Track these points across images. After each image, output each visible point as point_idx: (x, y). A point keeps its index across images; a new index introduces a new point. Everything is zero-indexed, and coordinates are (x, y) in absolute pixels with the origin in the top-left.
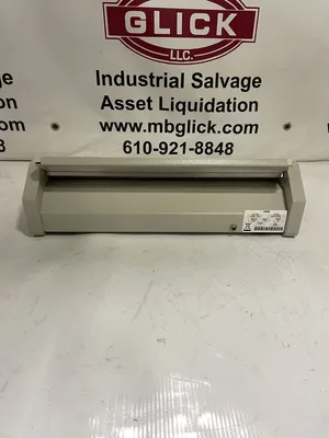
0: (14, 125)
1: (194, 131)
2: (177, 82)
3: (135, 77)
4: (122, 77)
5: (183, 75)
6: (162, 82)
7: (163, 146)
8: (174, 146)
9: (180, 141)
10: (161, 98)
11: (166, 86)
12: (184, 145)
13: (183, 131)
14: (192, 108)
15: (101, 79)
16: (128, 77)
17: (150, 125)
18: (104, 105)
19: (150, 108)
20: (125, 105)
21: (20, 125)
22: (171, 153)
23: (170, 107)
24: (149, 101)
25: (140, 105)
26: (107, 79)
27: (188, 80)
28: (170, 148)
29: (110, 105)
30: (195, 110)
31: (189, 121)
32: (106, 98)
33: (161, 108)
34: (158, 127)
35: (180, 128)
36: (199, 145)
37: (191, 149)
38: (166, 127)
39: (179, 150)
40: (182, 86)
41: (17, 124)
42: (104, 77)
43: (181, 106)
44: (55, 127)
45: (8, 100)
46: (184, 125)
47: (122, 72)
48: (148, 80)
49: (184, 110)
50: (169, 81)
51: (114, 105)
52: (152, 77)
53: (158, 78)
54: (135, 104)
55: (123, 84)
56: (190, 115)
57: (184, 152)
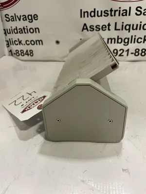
0: (38, 42)
1: (134, 42)
2: (126, 13)
3: (102, 11)
4: (94, 12)
5: (130, 8)
6: (117, 13)
7: (115, 51)
8: (122, 51)
9: (125, 48)
10: (116, 23)
11: (119, 15)
12: (128, 50)
13: (128, 42)
14: (135, 28)
15: (83, 14)
16: (98, 11)
17: (108, 39)
18: (83, 29)
19: (109, 30)
20: (95, 29)
21: (41, 42)
22: (120, 55)
23: (121, 28)
24: (109, 25)
25: (104, 28)
26: (86, 14)
27: (133, 11)
28: (119, 53)
29: (87, 29)
30: (136, 29)
31: (132, 36)
32: (85, 25)
33: (116, 29)
34: (113, 40)
35: (126, 41)
36: (137, 51)
37: (132, 53)
38: (118, 40)
39: (125, 54)
40: (129, 15)
41: (39, 41)
42: (84, 13)
43: (128, 27)
44: (58, 42)
45: (35, 29)
46: (128, 39)
47: (95, 9)
48: (109, 13)
49: (129, 29)
50: (121, 12)
51: (89, 29)
52: (111, 10)
53: (115, 11)
54: (100, 27)
55: (94, 16)
56: (133, 32)
57: (128, 55)
